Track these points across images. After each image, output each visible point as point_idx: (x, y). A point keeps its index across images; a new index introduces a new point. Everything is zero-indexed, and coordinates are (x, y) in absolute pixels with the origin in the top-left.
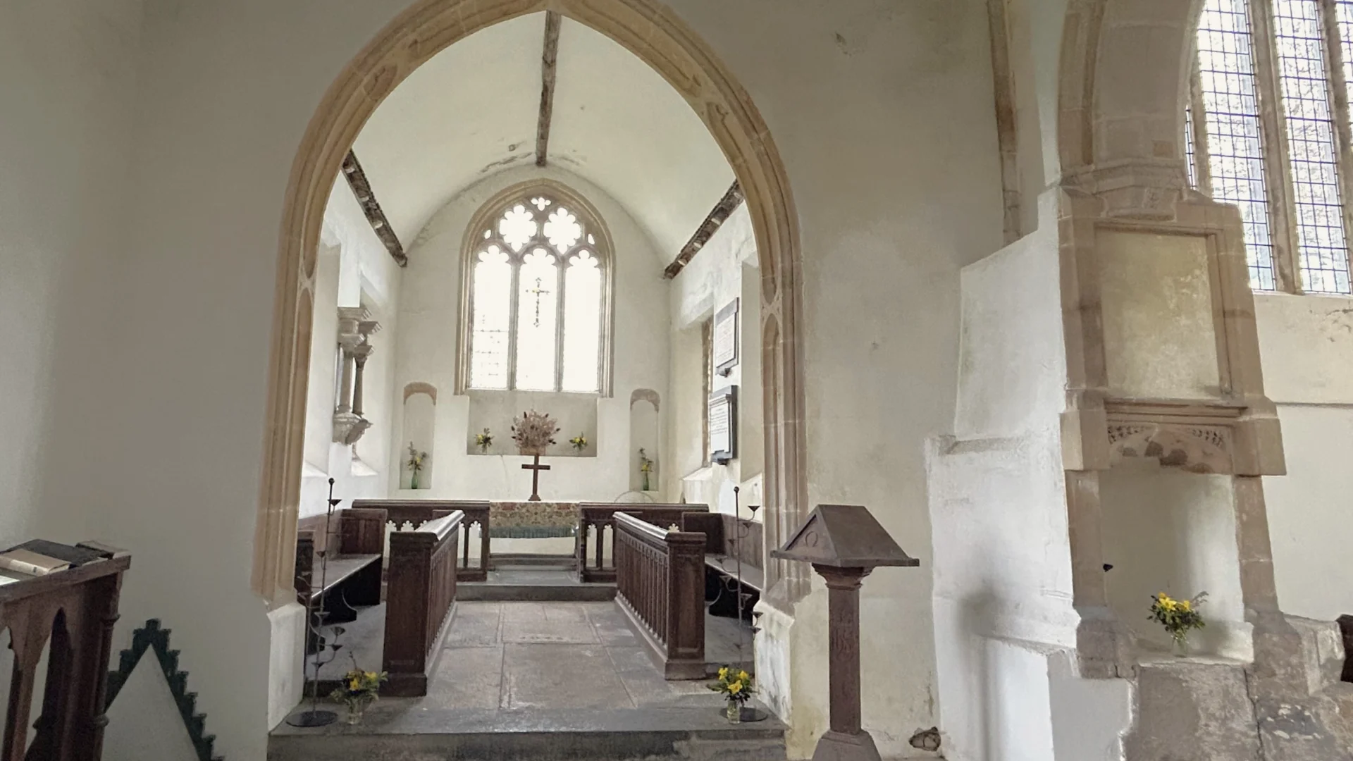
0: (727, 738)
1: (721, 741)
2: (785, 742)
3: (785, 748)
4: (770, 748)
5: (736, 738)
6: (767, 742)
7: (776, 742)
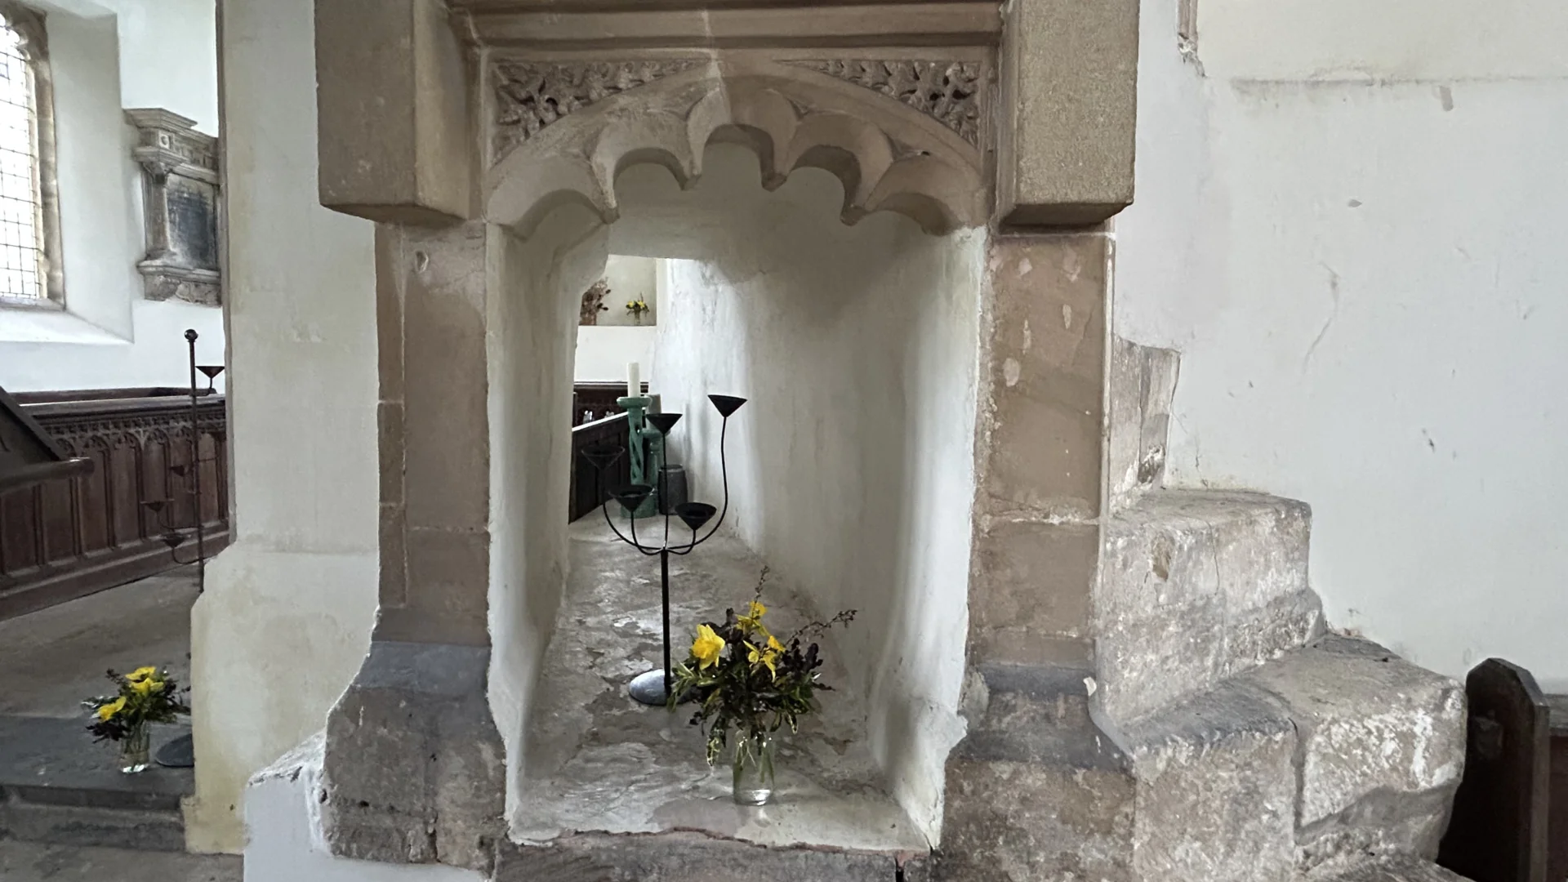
0: (75, 803)
1: (65, 808)
2: (182, 818)
3: (182, 830)
4: (153, 827)
5: (90, 804)
6: (150, 816)
7: (168, 817)
